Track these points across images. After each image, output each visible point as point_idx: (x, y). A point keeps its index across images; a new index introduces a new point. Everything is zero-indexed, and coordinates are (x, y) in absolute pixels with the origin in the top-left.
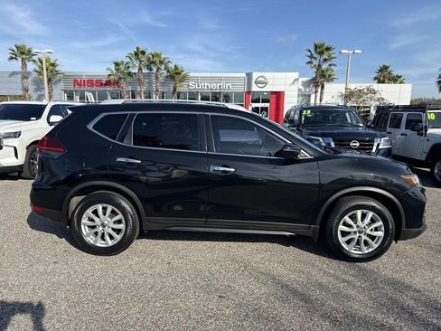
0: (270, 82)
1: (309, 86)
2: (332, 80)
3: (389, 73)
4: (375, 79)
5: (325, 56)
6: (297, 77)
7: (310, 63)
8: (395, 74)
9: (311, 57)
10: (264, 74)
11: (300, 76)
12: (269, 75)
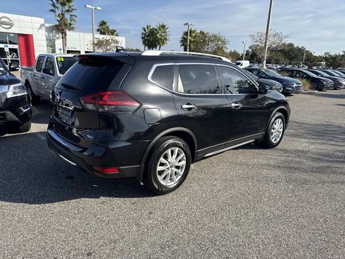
0: (16, 24)
1: (52, 32)
2: (72, 29)
3: (107, 27)
4: (98, 30)
5: (67, 8)
6: (43, 23)
7: (53, 10)
8: (111, 28)
9: (54, 5)
10: (7, 15)
11: (45, 22)
12: (13, 17)
